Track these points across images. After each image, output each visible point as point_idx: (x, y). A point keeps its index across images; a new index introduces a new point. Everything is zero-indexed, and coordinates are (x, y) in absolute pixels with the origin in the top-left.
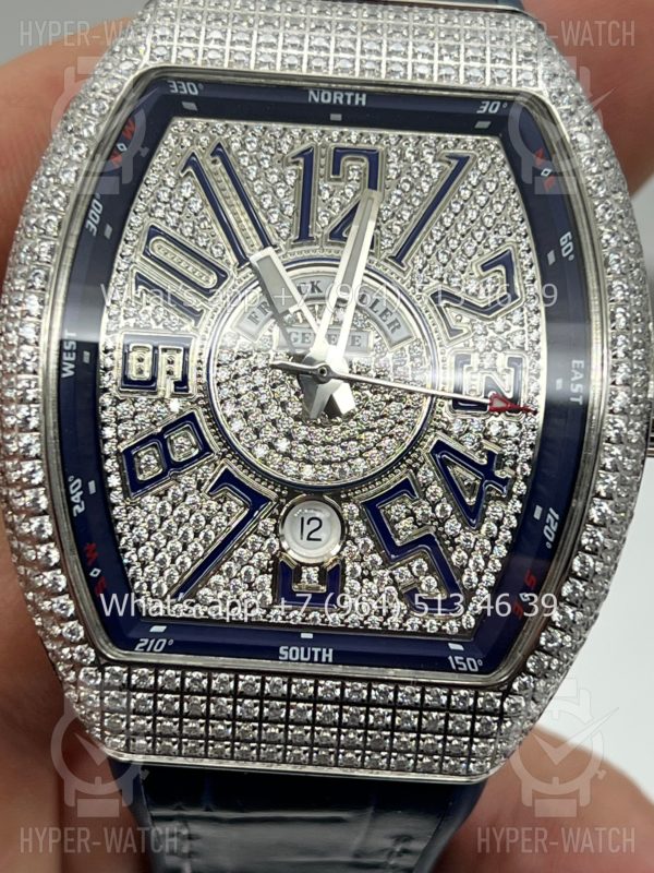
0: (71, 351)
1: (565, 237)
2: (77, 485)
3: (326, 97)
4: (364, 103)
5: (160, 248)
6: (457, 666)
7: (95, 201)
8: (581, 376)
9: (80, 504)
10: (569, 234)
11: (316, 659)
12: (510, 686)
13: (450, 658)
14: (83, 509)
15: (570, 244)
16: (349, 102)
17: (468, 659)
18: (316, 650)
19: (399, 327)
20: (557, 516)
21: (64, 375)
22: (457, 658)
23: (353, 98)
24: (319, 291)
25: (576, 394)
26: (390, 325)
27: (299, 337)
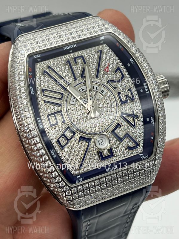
0: (40, 122)
2: (52, 151)
3: (68, 48)
4: (76, 46)
5: (46, 93)
7: (31, 88)
8: (147, 87)
9: (55, 155)
10: (131, 58)
11: (114, 169)
13: (141, 157)
15: (133, 60)
16: (73, 47)
17: (145, 156)
18: (114, 167)
19: (103, 91)
20: (153, 118)
21: (41, 128)
22: (143, 157)
23: (73, 46)
24: (84, 90)
25: (147, 91)
26: (101, 92)
27: (84, 101)
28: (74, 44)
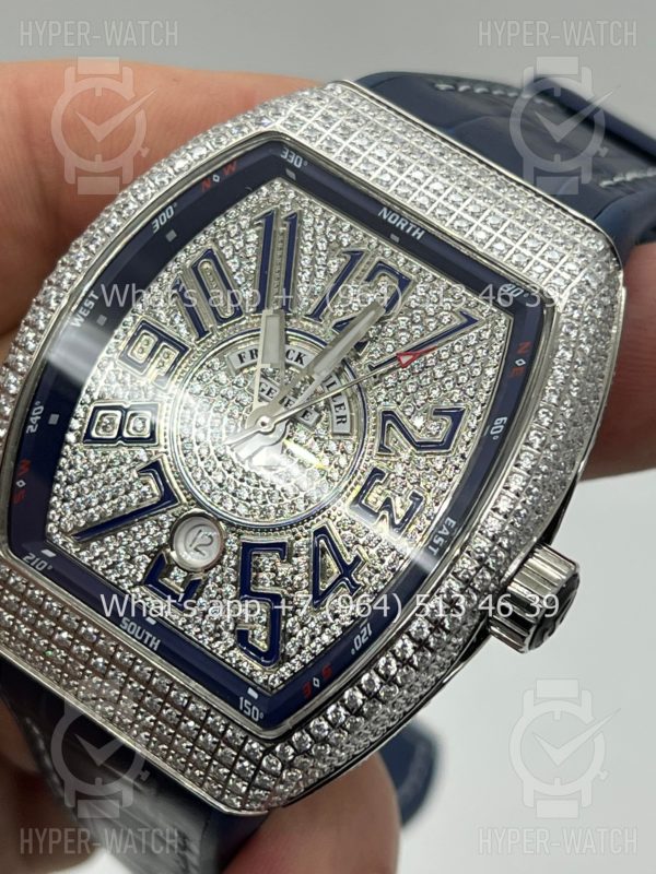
0: (88, 309)
1: (502, 419)
2: (39, 410)
3: (393, 218)
4: (419, 238)
6: (244, 708)
7: (171, 207)
8: (447, 533)
9: (34, 426)
10: (505, 419)
11: (146, 641)
12: (274, 747)
13: (242, 699)
14: (35, 431)
15: (502, 427)
16: (408, 231)
17: (254, 708)
18: (149, 635)
20: (370, 632)
21: (73, 324)
22: (246, 701)
23: (413, 230)
26: (338, 417)
28: (422, 228)
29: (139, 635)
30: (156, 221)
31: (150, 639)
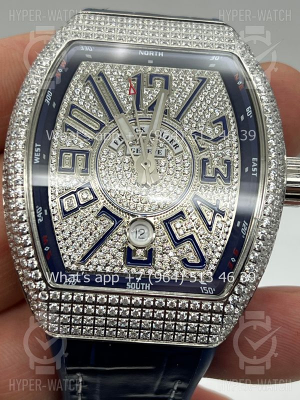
0: (38, 152)
1: (248, 108)
2: (40, 210)
3: (146, 53)
4: (162, 56)
5: (76, 114)
6: (204, 291)
7: (49, 91)
8: (256, 165)
9: (41, 218)
10: (250, 107)
11: (143, 288)
12: (228, 300)
13: (201, 288)
14: (42, 220)
15: (251, 111)
16: (156, 55)
17: (209, 288)
18: (143, 284)
19: (178, 147)
20: (246, 223)
21: (35, 163)
22: (204, 288)
23: (158, 54)
24: (144, 131)
25: (255, 173)
26: (174, 146)
27: (136, 150)
28: (161, 51)
29: (138, 287)
30: (46, 100)
31: (145, 286)
